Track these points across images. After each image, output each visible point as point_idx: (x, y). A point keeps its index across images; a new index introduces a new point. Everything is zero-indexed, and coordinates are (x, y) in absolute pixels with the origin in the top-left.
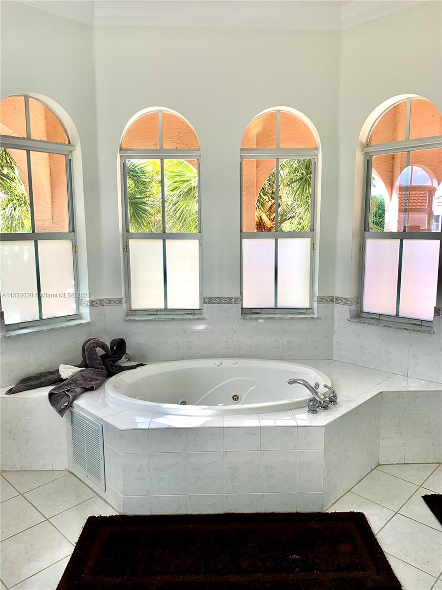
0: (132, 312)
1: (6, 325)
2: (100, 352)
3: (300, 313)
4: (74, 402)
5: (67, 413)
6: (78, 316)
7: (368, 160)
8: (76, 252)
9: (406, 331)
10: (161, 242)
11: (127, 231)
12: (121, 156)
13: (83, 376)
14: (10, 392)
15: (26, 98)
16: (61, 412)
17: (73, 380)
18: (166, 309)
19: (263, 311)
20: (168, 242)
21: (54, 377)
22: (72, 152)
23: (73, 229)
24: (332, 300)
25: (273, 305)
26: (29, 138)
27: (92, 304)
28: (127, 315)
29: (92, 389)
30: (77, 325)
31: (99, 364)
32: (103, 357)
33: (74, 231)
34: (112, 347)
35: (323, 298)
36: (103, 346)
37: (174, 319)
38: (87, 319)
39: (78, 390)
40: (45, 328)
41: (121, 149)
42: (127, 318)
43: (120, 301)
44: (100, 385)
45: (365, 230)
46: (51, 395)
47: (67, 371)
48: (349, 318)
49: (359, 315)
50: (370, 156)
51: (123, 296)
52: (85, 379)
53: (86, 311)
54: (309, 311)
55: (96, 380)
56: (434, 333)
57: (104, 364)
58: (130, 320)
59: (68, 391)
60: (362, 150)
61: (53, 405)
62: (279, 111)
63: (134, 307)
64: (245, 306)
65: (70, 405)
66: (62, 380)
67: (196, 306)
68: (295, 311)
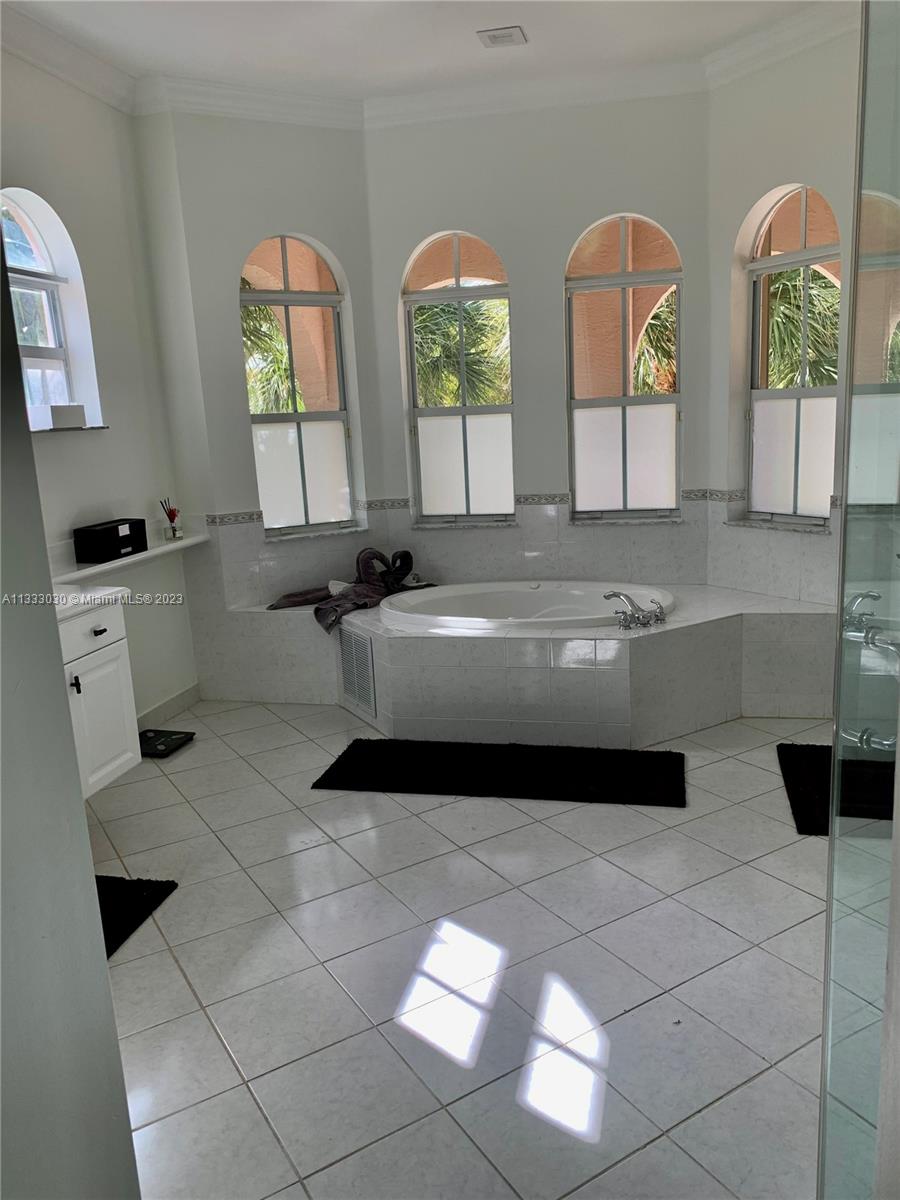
0: (423, 519)
1: (266, 530)
2: (379, 567)
3: (661, 517)
4: (344, 617)
5: (335, 632)
6: (353, 522)
7: (755, 282)
8: (349, 437)
9: (796, 534)
10: (459, 419)
11: (415, 405)
12: (405, 302)
13: (356, 592)
14: (273, 607)
15: (283, 239)
16: (328, 628)
17: (343, 596)
18: (468, 515)
19: (605, 515)
20: (469, 419)
21: (323, 593)
22: (340, 302)
23: (344, 407)
24: (704, 495)
25: (621, 507)
26: (287, 290)
27: (370, 506)
28: (417, 523)
29: (364, 606)
30: (351, 533)
31: (377, 580)
32: (382, 573)
33: (345, 409)
34: (394, 562)
35: (691, 492)
36: (382, 559)
37: (475, 527)
38: (364, 526)
39: (349, 605)
40: (311, 535)
41: (404, 293)
42: (415, 527)
43: (405, 503)
44: (376, 604)
45: (752, 388)
46: (317, 611)
47: (336, 588)
48: (727, 519)
49: (745, 516)
50: (758, 276)
51: (410, 495)
52: (358, 595)
53: (362, 515)
54: (675, 514)
55: (372, 597)
56: (830, 533)
57: (383, 581)
58: (418, 529)
59: (337, 606)
60: (744, 268)
61: (319, 621)
62: (622, 218)
63: (425, 513)
64: (580, 507)
65: (338, 621)
66: (331, 596)
67: (508, 508)
68: (653, 514)
